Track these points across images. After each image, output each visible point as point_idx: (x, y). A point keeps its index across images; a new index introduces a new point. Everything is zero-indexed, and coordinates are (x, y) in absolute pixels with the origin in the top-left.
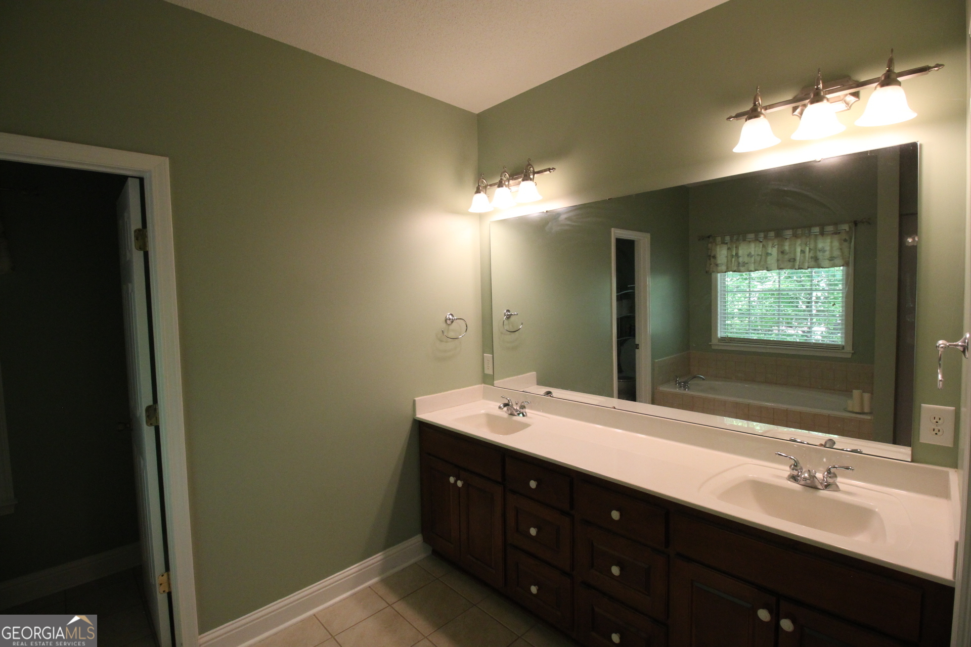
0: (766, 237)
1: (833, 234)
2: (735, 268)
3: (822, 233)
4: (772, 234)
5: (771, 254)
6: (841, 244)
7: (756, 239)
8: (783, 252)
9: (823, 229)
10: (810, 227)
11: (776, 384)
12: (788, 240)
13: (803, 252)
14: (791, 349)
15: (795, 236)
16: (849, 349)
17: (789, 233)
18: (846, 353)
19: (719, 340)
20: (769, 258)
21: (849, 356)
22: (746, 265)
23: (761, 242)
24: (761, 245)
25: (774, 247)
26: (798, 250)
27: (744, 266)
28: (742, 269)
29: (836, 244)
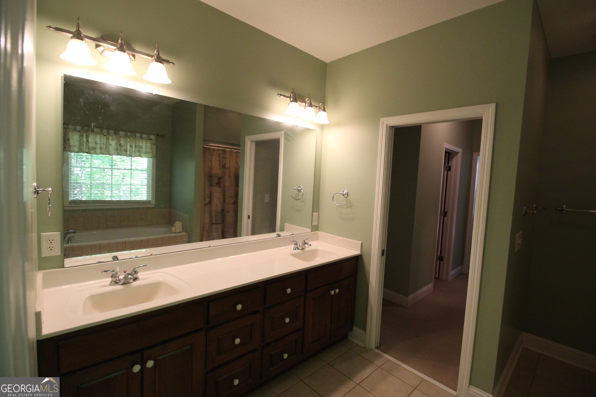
0: (108, 133)
1: (147, 139)
2: (87, 151)
3: (142, 138)
4: (111, 132)
5: (111, 145)
6: (151, 146)
7: (101, 133)
8: (120, 145)
9: (142, 135)
10: (136, 132)
11: (114, 228)
12: (122, 138)
13: (131, 146)
14: (121, 205)
15: (126, 136)
16: (154, 202)
17: (121, 133)
18: (152, 204)
19: (70, 203)
20: (110, 147)
21: (153, 206)
22: (94, 149)
23: (105, 135)
24: (105, 137)
25: (114, 140)
26: (128, 145)
27: (93, 150)
28: (92, 152)
29: (149, 145)
